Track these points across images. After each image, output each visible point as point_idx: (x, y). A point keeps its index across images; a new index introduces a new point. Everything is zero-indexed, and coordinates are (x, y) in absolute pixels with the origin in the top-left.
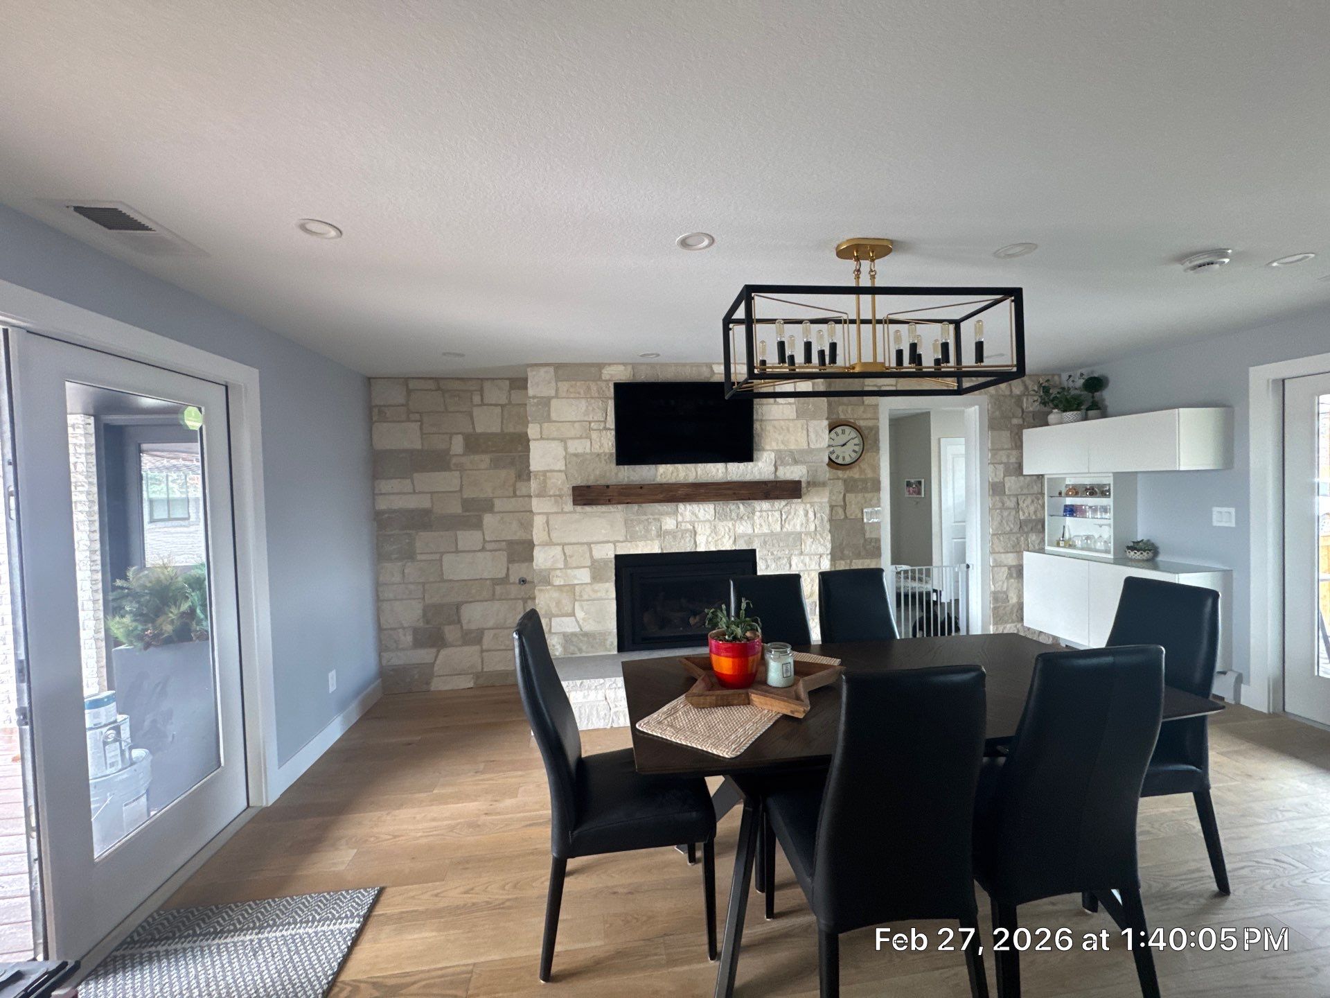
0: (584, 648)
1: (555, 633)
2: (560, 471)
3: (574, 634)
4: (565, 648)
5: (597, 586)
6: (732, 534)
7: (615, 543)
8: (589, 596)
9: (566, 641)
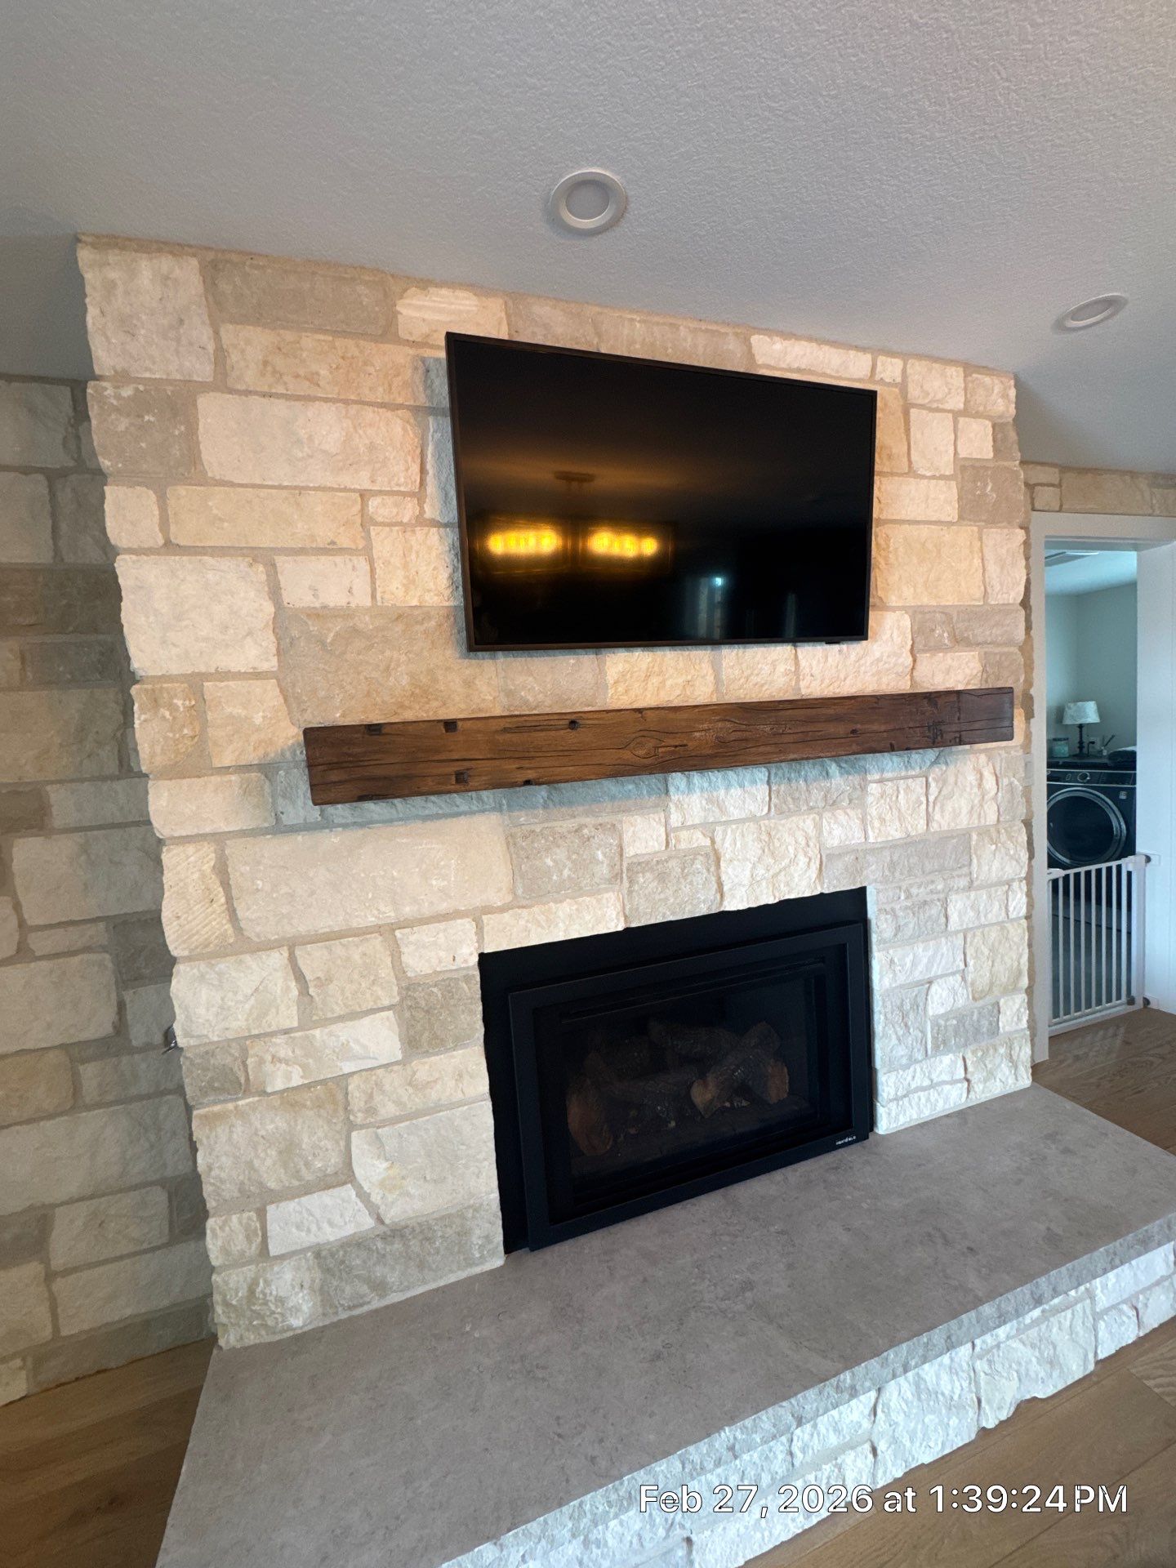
0: (393, 1278)
1: (281, 1258)
2: (257, 675)
3: (357, 1243)
4: (324, 1295)
5: (423, 1068)
6: (813, 852)
7: (478, 915)
8: (398, 1103)
9: (327, 1271)
